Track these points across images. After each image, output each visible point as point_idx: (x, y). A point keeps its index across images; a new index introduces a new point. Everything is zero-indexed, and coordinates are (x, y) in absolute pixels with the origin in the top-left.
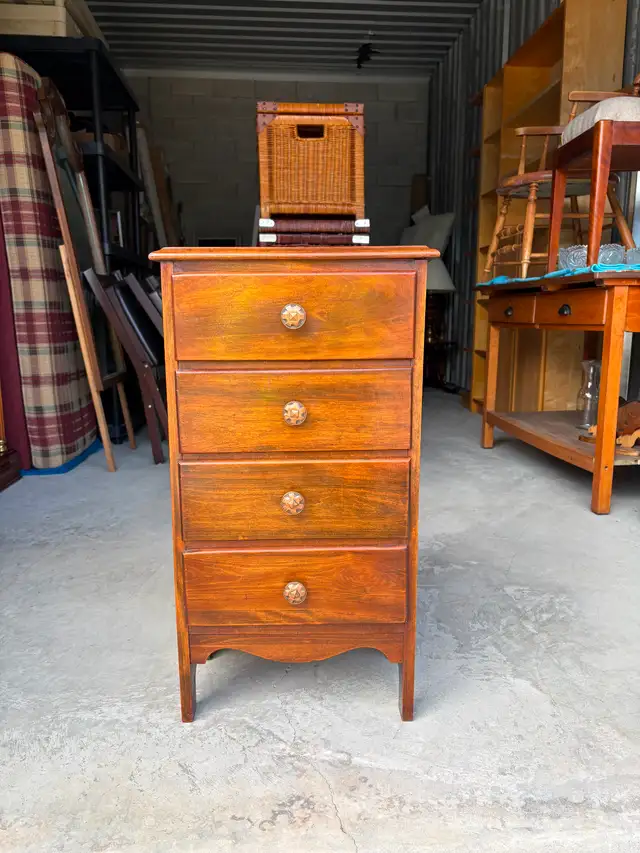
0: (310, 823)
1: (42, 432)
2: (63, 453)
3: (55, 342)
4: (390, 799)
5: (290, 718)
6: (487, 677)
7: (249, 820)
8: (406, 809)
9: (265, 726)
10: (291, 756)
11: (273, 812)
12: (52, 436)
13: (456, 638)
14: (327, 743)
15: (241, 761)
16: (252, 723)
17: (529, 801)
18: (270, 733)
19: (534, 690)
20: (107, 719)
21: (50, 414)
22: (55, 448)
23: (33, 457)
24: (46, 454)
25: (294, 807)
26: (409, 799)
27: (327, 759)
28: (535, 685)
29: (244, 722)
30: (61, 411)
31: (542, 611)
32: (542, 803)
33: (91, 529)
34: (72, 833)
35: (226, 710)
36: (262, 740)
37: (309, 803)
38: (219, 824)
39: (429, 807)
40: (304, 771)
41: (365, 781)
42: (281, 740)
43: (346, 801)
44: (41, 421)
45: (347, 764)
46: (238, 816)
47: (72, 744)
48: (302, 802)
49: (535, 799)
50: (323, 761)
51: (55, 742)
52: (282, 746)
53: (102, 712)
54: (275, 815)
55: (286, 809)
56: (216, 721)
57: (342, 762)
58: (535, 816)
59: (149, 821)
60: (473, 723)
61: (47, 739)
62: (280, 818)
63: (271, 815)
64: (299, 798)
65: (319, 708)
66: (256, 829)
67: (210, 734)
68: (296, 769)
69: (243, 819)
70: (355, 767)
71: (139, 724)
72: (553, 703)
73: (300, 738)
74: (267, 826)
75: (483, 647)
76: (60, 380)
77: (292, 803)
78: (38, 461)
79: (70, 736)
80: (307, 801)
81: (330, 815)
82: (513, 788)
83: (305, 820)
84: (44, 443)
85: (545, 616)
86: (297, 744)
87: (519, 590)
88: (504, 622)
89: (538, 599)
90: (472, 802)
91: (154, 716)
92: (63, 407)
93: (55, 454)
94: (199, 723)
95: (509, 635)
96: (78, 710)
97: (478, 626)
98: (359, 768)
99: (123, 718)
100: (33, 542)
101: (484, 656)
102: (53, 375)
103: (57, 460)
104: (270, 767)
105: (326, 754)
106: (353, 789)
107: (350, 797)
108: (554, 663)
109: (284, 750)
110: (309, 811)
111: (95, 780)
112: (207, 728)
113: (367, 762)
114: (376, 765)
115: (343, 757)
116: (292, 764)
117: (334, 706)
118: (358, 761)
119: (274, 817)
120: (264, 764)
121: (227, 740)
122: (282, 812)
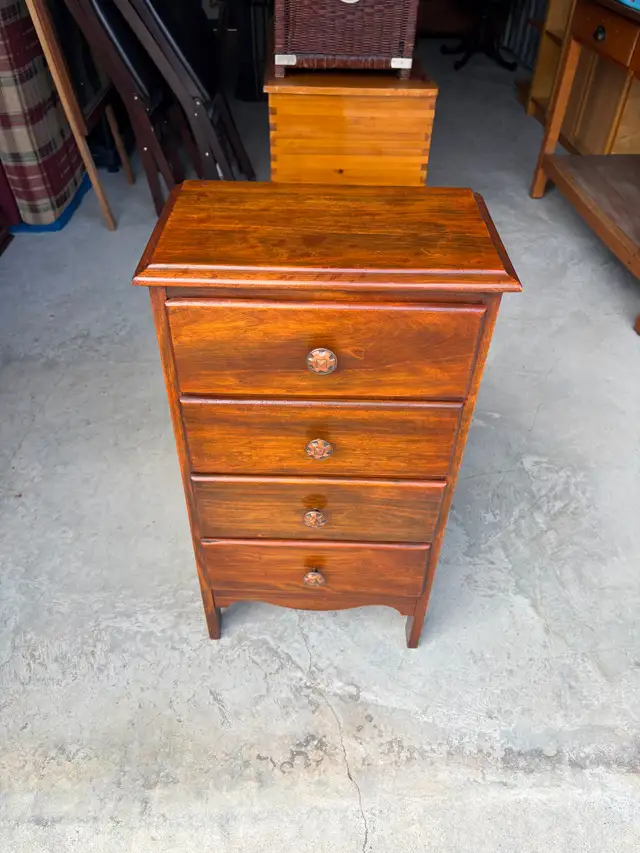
0: (322, 767)
1: (26, 184)
2: (53, 208)
3: (18, 67)
4: (391, 743)
5: (306, 638)
6: (490, 592)
7: (272, 760)
8: (404, 755)
9: (283, 648)
10: (308, 687)
11: (292, 752)
12: (38, 188)
13: (468, 534)
14: (339, 673)
15: (264, 692)
16: (272, 643)
17: (509, 751)
18: (289, 658)
19: (532, 612)
20: (144, 630)
21: (30, 162)
22: (43, 203)
23: (21, 212)
24: (34, 210)
25: (309, 748)
26: (405, 744)
27: (339, 692)
28: (534, 606)
29: (265, 642)
30: (43, 156)
31: (556, 498)
32: (520, 754)
33: (99, 340)
34: (127, 768)
35: (249, 625)
36: (282, 666)
37: (321, 745)
38: (246, 764)
39: (423, 754)
40: (318, 706)
41: (371, 721)
42: (299, 667)
43: (354, 743)
44: (21, 171)
45: (355, 698)
46: (263, 755)
47: (115, 661)
48: (316, 742)
49: (514, 749)
50: (335, 695)
51: (100, 659)
52: (299, 674)
53: (137, 621)
54: (294, 755)
55: (303, 749)
56: (240, 640)
57: (351, 696)
58: (512, 768)
59: (189, 758)
60: (471, 652)
61: (93, 653)
62: (299, 760)
63: (289, 756)
64: (313, 738)
65: (333, 627)
66: (277, 771)
67: (236, 656)
68: (311, 703)
69: (266, 758)
70: (362, 704)
71: (171, 638)
72: (547, 631)
73: (315, 666)
74: (287, 767)
75: (491, 549)
76: (34, 116)
77: (307, 742)
78: (27, 217)
79: (112, 650)
80: (320, 741)
81: (339, 758)
82: (497, 735)
83: (318, 762)
84: (30, 197)
85: (559, 505)
86: (312, 673)
87: (537, 463)
88: (516, 513)
89: (555, 476)
90: (460, 750)
91: (185, 629)
92: (43, 151)
93: (46, 210)
94: (225, 640)
95: (518, 533)
96: (116, 617)
97: (489, 517)
98: (366, 705)
99: (156, 629)
100: (42, 360)
101: (492, 563)
102: (24, 111)
103: (49, 217)
104: (289, 699)
105: (338, 686)
106: (360, 729)
107: (356, 738)
108: (557, 575)
109: (301, 679)
110: (322, 753)
111: (140, 706)
112: (232, 647)
113: (373, 698)
114: (381, 702)
115: (352, 690)
116: (308, 696)
117: (347, 625)
118: (366, 696)
119: (293, 758)
120: (283, 695)
121: (250, 664)
122: (299, 753)
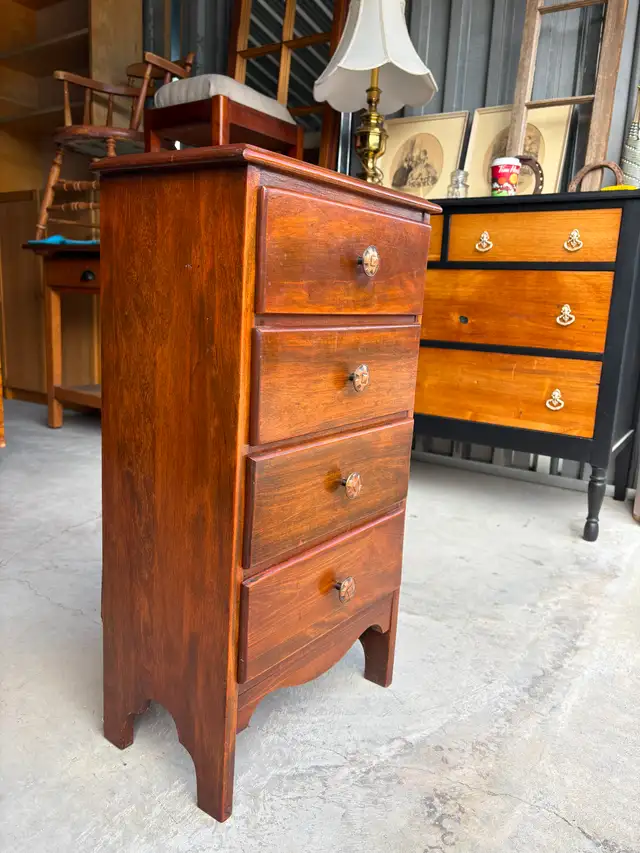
0: (468, 810)
4: (474, 748)
7: (431, 848)
9: (302, 767)
10: (367, 772)
11: (434, 825)
14: (372, 742)
15: (341, 811)
16: (287, 771)
17: (526, 690)
18: (318, 768)
19: (412, 616)
25: (439, 809)
26: (482, 740)
27: (392, 753)
29: (278, 776)
32: (532, 686)
37: (442, 797)
39: (499, 736)
40: (396, 777)
41: (442, 749)
42: (337, 766)
43: (458, 773)
45: (408, 745)
48: (436, 800)
49: (526, 686)
50: (393, 757)
52: (346, 771)
54: (439, 824)
55: (438, 815)
56: (254, 795)
57: (405, 748)
58: (542, 697)
62: (447, 824)
63: (437, 829)
64: (430, 799)
65: (316, 718)
67: (270, 811)
68: (388, 779)
70: (419, 745)
72: (437, 620)
73: (347, 753)
74: (449, 839)
77: (431, 806)
80: (438, 796)
81: (467, 792)
82: (508, 688)
83: (461, 810)
86: (353, 760)
90: (508, 713)
94: (239, 809)
98: (422, 743)
104: (368, 795)
105: (385, 750)
106: (445, 760)
107: (453, 768)
109: (353, 773)
110: (453, 802)
112: (255, 808)
113: (419, 735)
114: (427, 732)
115: (397, 744)
116: (378, 778)
117: (323, 709)
118: (413, 738)
119: (442, 828)
120: (359, 798)
121: (294, 803)
122: (440, 819)
